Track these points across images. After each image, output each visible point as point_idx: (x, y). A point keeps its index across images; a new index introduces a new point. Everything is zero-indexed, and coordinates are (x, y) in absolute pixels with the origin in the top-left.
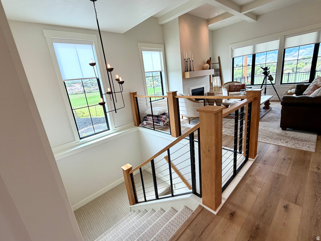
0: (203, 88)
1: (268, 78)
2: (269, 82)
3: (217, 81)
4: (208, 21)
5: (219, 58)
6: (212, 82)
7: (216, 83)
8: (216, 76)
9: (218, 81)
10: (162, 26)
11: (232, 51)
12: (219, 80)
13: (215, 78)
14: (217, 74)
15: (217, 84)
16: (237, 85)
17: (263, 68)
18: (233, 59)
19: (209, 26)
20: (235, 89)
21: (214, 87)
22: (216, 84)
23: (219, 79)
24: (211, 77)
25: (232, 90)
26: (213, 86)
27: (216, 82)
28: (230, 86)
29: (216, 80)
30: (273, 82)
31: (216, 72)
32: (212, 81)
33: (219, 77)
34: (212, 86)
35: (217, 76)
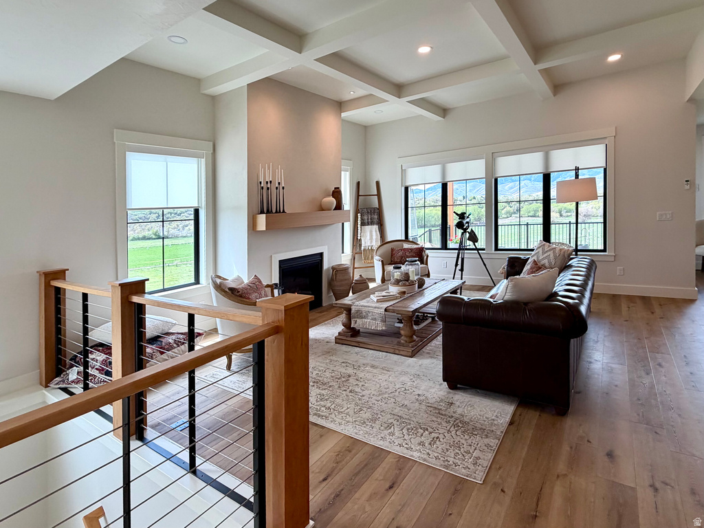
0: (321, 254)
1: (468, 235)
2: (469, 244)
3: (371, 236)
4: (340, 105)
5: (378, 183)
6: (359, 238)
7: (369, 242)
8: (368, 224)
9: (374, 237)
10: (214, 99)
11: (403, 172)
12: (377, 234)
13: (368, 228)
14: (371, 219)
15: (371, 242)
16: (407, 249)
17: (457, 214)
18: (406, 189)
19: (343, 115)
20: (402, 257)
21: (364, 250)
22: (368, 244)
23: (376, 231)
24: (359, 226)
25: (396, 260)
26: (362, 248)
27: (368, 237)
28: (392, 250)
29: (368, 234)
30: (479, 245)
31: (371, 215)
32: (359, 235)
33: (375, 227)
34: (360, 245)
35: (372, 223)
